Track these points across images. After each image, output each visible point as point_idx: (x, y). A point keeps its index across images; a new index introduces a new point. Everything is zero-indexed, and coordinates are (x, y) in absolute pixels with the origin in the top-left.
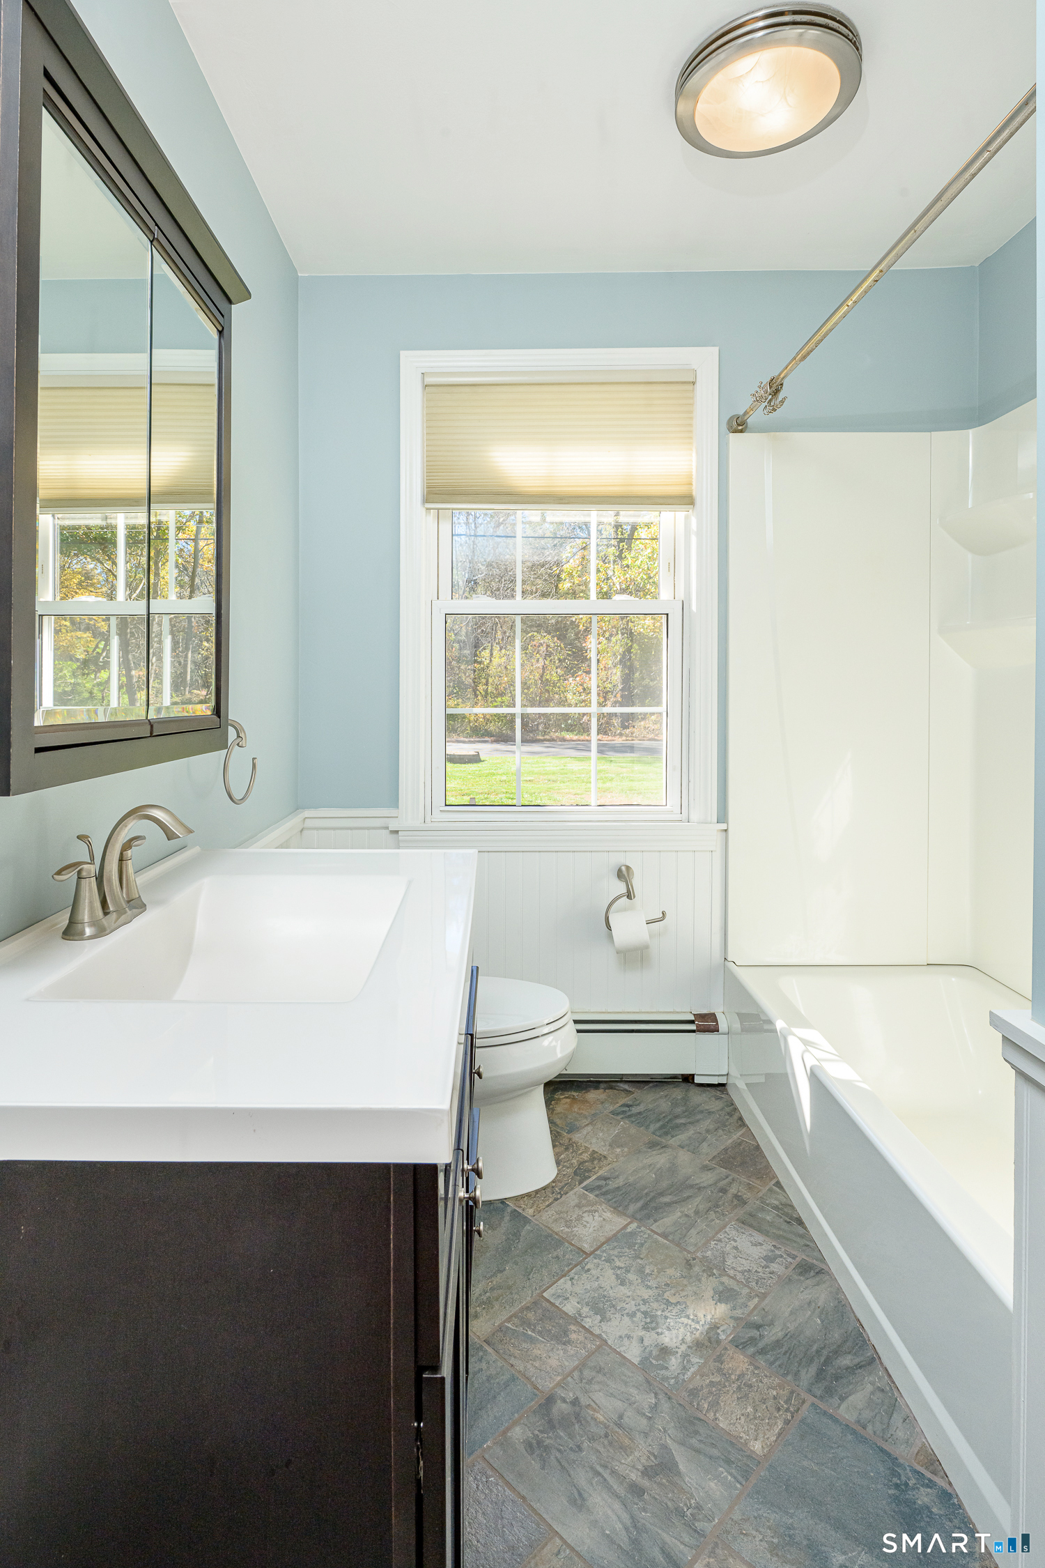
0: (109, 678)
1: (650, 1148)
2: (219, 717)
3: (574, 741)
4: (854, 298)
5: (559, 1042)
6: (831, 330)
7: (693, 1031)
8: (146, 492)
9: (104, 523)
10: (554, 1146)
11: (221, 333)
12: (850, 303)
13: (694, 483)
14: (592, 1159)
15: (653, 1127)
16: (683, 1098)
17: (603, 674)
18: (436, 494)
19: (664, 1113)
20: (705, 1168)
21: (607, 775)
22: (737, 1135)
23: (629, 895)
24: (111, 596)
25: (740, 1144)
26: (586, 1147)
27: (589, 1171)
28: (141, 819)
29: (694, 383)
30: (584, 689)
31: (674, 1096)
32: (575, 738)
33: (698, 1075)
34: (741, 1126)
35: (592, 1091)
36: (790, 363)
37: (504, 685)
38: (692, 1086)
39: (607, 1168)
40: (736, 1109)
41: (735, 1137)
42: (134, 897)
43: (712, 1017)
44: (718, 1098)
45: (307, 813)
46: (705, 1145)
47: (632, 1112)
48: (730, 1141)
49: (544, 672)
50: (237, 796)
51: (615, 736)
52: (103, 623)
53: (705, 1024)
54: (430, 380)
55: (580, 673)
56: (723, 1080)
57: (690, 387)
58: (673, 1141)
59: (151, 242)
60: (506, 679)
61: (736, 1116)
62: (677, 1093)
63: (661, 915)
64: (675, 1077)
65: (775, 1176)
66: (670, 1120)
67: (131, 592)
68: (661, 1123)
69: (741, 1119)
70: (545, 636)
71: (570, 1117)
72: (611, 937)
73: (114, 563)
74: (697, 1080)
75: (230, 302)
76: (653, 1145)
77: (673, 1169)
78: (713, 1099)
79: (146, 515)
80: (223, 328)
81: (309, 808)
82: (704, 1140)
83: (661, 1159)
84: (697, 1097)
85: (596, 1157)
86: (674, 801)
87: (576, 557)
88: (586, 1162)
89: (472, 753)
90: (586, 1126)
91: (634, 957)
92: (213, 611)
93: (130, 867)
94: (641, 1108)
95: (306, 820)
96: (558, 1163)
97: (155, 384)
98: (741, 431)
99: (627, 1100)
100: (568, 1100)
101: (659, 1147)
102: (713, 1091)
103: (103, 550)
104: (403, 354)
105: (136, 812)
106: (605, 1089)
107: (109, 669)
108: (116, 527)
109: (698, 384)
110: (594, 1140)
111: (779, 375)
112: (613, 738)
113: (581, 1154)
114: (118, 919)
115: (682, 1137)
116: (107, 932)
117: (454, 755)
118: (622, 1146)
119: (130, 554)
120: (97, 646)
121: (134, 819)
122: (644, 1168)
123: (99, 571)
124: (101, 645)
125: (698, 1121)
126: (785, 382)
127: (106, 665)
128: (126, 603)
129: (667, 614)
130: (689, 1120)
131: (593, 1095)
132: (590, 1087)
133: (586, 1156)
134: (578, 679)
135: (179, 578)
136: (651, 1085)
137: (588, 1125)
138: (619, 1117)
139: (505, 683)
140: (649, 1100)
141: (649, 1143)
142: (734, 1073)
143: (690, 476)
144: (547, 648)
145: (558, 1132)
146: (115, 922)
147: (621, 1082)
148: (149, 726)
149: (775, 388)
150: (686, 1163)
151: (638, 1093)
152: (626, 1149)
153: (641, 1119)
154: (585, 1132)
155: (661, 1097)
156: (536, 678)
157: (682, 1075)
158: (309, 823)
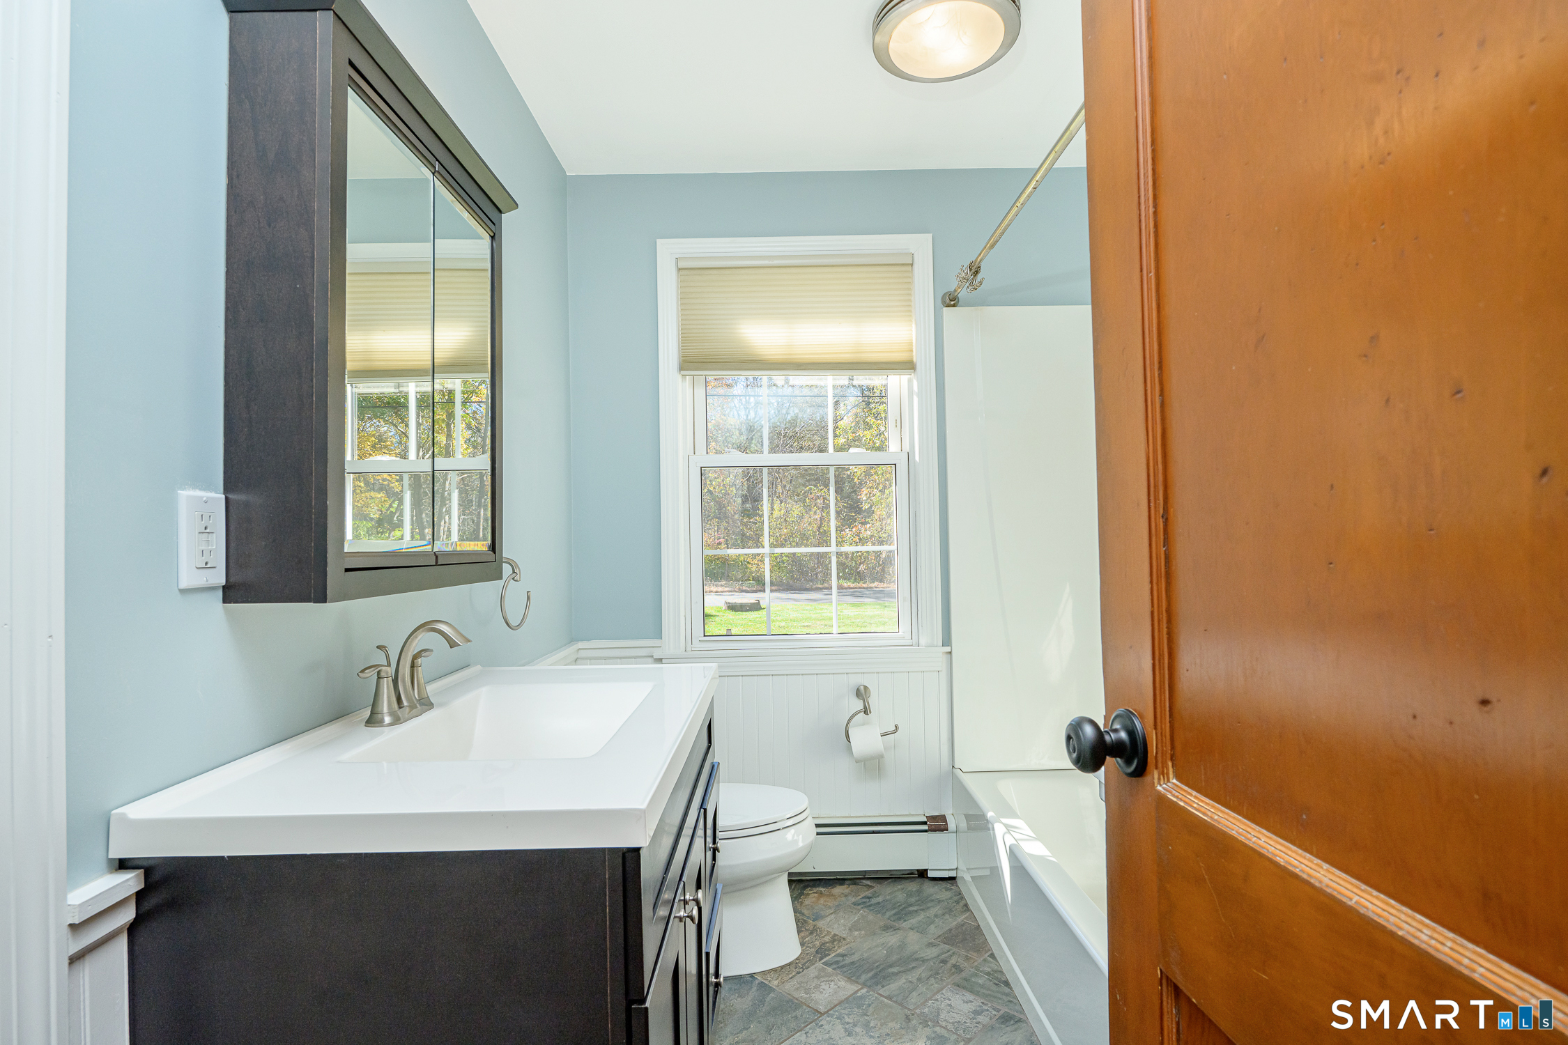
0: (402, 536)
1: (884, 930)
2: (495, 553)
3: (851, 588)
4: (1021, 200)
5: (801, 836)
6: (1008, 225)
7: (926, 831)
8: (430, 363)
9: (397, 391)
10: (799, 932)
11: (493, 238)
12: (1018, 204)
13: (914, 350)
14: (833, 941)
15: (888, 914)
16: (917, 891)
17: (877, 524)
18: (691, 363)
19: (898, 902)
20: (931, 945)
21: (880, 620)
22: (961, 918)
23: (866, 711)
24: (404, 456)
25: (963, 925)
26: (828, 932)
27: (829, 950)
28: (429, 632)
29: (912, 265)
30: (860, 539)
31: (909, 889)
32: (852, 585)
33: (931, 870)
34: (965, 911)
35: (838, 887)
36: (982, 251)
37: (783, 537)
38: (926, 880)
39: (846, 947)
40: (963, 898)
41: (959, 920)
42: (424, 697)
43: (943, 818)
44: (947, 889)
45: (581, 645)
46: (932, 927)
47: (871, 903)
48: (955, 923)
49: (821, 524)
50: (514, 623)
51: (890, 583)
52: (397, 483)
53: (937, 824)
54: (682, 264)
55: (856, 524)
56: (953, 874)
57: (909, 268)
58: (905, 925)
59: (433, 174)
60: (785, 531)
61: (963, 902)
62: (913, 886)
63: (895, 728)
64: (911, 872)
65: (990, 949)
66: (904, 908)
67: (424, 453)
68: (896, 910)
69: (966, 905)
70: (821, 490)
71: (817, 908)
72: (850, 749)
73: (407, 426)
74: (930, 874)
75: (500, 211)
76: (886, 928)
77: (902, 946)
78: (944, 890)
79: (431, 383)
80: (495, 234)
81: (582, 640)
82: (932, 923)
83: (892, 939)
84: (930, 889)
85: (836, 939)
86: (905, 628)
87: (850, 414)
88: (827, 943)
89: (753, 601)
90: (829, 915)
91: (872, 766)
92: (489, 467)
93: (421, 673)
94: (880, 899)
95: (580, 651)
96: (802, 944)
97: (437, 270)
98: (954, 306)
99: (868, 893)
100: (816, 895)
101: (892, 929)
102: (944, 884)
103: (396, 413)
104: (659, 241)
105: (428, 626)
106: (849, 885)
107: (402, 528)
108: (407, 393)
109: (916, 266)
110: (836, 926)
111: (976, 260)
112: (888, 585)
113: (823, 937)
114: (410, 712)
115: (914, 921)
116: (401, 721)
117: (735, 603)
118: (860, 930)
119: (423, 417)
120: (391, 506)
121: (423, 631)
122: (877, 946)
123: (393, 433)
124: (395, 505)
125: (928, 908)
126: (983, 265)
127: (400, 525)
128: (416, 462)
129: (895, 465)
130: (921, 908)
131: (838, 890)
132: (836, 883)
133: (827, 939)
134: (854, 530)
135: (472, 439)
136: (890, 880)
137: (832, 914)
138: (859, 907)
139: (785, 535)
140: (887, 892)
141: (885, 926)
142: (962, 867)
143: (911, 344)
144: (824, 500)
145: (805, 921)
146: (408, 713)
147: (864, 879)
148: (435, 557)
149: (975, 270)
150: (914, 941)
151: (878, 887)
152: (863, 932)
153: (879, 908)
154: (828, 919)
155: (898, 890)
156: (815, 529)
157: (918, 870)
158: (583, 654)
